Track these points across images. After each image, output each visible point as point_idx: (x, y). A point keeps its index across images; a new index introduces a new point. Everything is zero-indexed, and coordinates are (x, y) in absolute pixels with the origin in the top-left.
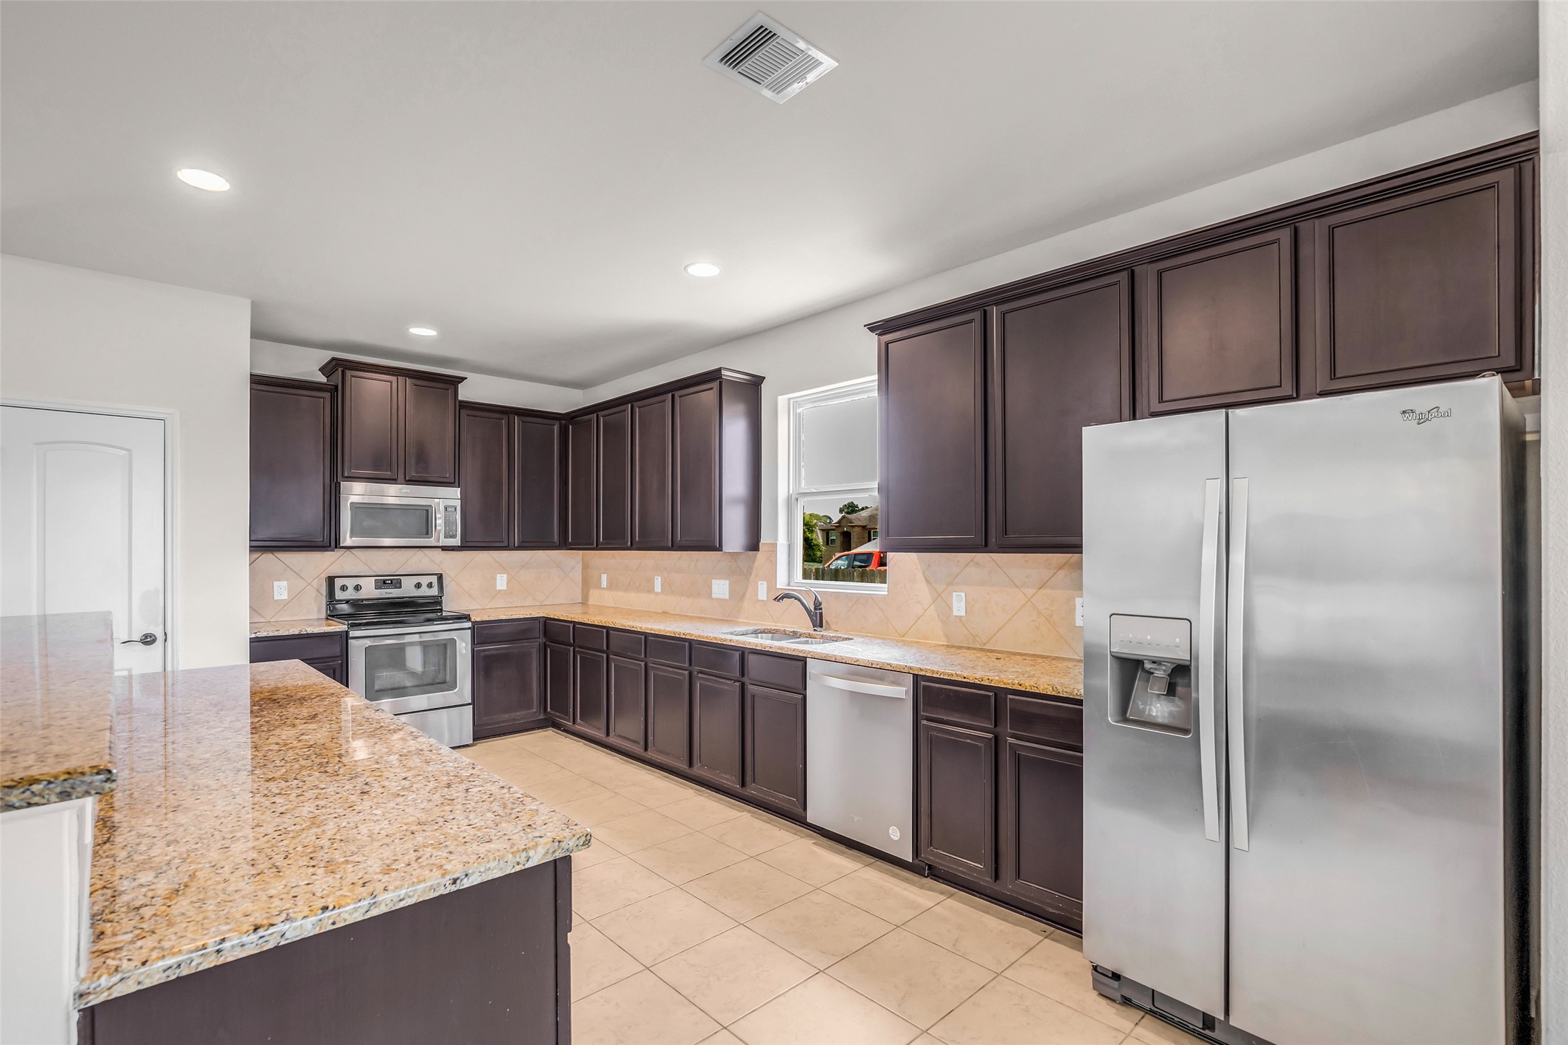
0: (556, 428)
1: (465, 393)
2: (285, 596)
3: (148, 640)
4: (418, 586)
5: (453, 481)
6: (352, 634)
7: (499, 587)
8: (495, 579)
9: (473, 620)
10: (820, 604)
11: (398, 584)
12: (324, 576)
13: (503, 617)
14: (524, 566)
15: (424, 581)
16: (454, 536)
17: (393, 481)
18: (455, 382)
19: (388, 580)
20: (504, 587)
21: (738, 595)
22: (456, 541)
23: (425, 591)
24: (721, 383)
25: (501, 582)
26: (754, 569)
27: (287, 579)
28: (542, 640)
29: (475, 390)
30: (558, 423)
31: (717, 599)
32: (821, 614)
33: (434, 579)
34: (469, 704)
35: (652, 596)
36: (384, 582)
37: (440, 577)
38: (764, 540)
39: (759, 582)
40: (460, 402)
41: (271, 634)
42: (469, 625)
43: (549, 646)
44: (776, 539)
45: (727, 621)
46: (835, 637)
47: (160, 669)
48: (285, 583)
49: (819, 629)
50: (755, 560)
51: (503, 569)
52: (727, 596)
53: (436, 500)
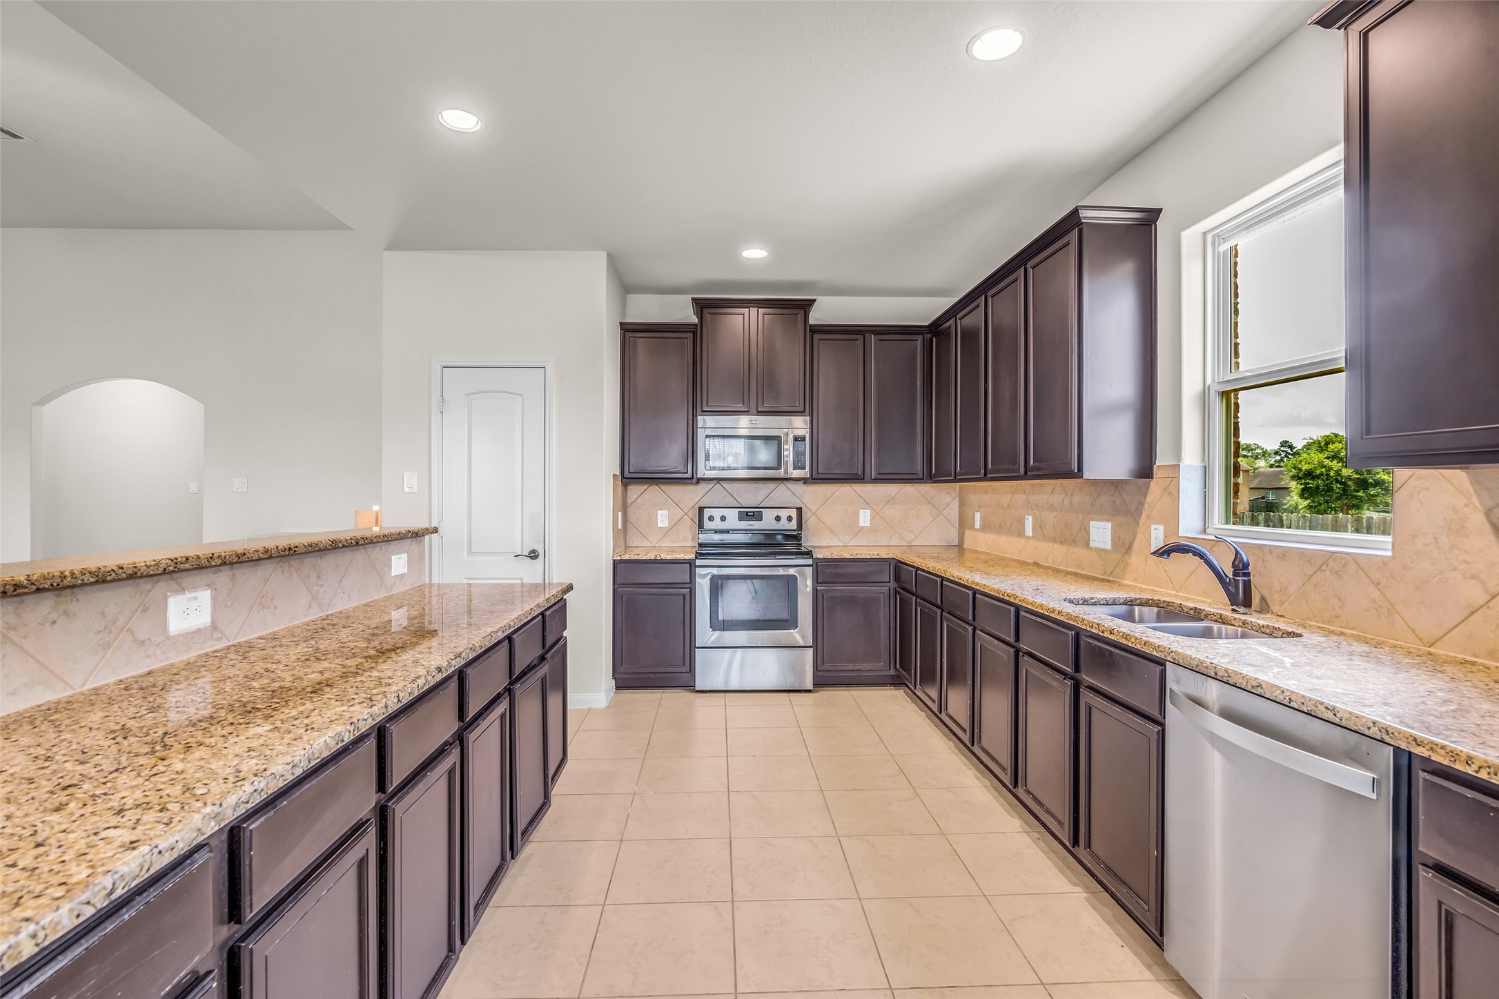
0: (919, 344)
1: (815, 317)
2: (666, 524)
3: (533, 555)
4: (778, 519)
5: (803, 410)
6: (698, 562)
7: (862, 524)
8: (857, 514)
9: (814, 557)
10: (1246, 566)
11: (759, 517)
12: (697, 507)
13: (848, 556)
14: (890, 501)
15: (784, 514)
16: (804, 468)
17: (746, 413)
18: (806, 305)
19: (751, 512)
20: (868, 524)
21: (1123, 546)
22: (804, 473)
23: (784, 525)
24: (1080, 232)
25: (865, 518)
26: (1146, 506)
27: (668, 509)
28: (893, 585)
29: (825, 311)
30: (920, 337)
31: (1097, 550)
32: (1248, 586)
33: (794, 513)
34: (811, 647)
35: (1023, 541)
36: (747, 513)
37: (799, 510)
38: (1162, 458)
39: (1153, 526)
40: (811, 326)
41: (633, 558)
42: (810, 562)
43: (899, 593)
44: (1179, 458)
45: (1109, 581)
46: (1268, 627)
47: (542, 581)
48: (666, 512)
49: (1241, 609)
50: (1147, 493)
51: (867, 504)
52: (1108, 546)
53: (784, 430)
